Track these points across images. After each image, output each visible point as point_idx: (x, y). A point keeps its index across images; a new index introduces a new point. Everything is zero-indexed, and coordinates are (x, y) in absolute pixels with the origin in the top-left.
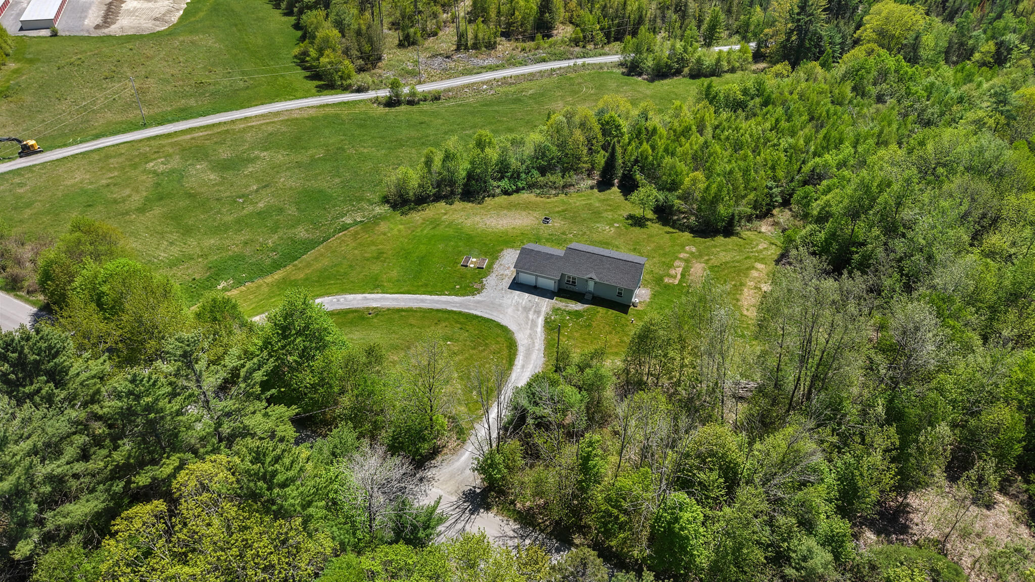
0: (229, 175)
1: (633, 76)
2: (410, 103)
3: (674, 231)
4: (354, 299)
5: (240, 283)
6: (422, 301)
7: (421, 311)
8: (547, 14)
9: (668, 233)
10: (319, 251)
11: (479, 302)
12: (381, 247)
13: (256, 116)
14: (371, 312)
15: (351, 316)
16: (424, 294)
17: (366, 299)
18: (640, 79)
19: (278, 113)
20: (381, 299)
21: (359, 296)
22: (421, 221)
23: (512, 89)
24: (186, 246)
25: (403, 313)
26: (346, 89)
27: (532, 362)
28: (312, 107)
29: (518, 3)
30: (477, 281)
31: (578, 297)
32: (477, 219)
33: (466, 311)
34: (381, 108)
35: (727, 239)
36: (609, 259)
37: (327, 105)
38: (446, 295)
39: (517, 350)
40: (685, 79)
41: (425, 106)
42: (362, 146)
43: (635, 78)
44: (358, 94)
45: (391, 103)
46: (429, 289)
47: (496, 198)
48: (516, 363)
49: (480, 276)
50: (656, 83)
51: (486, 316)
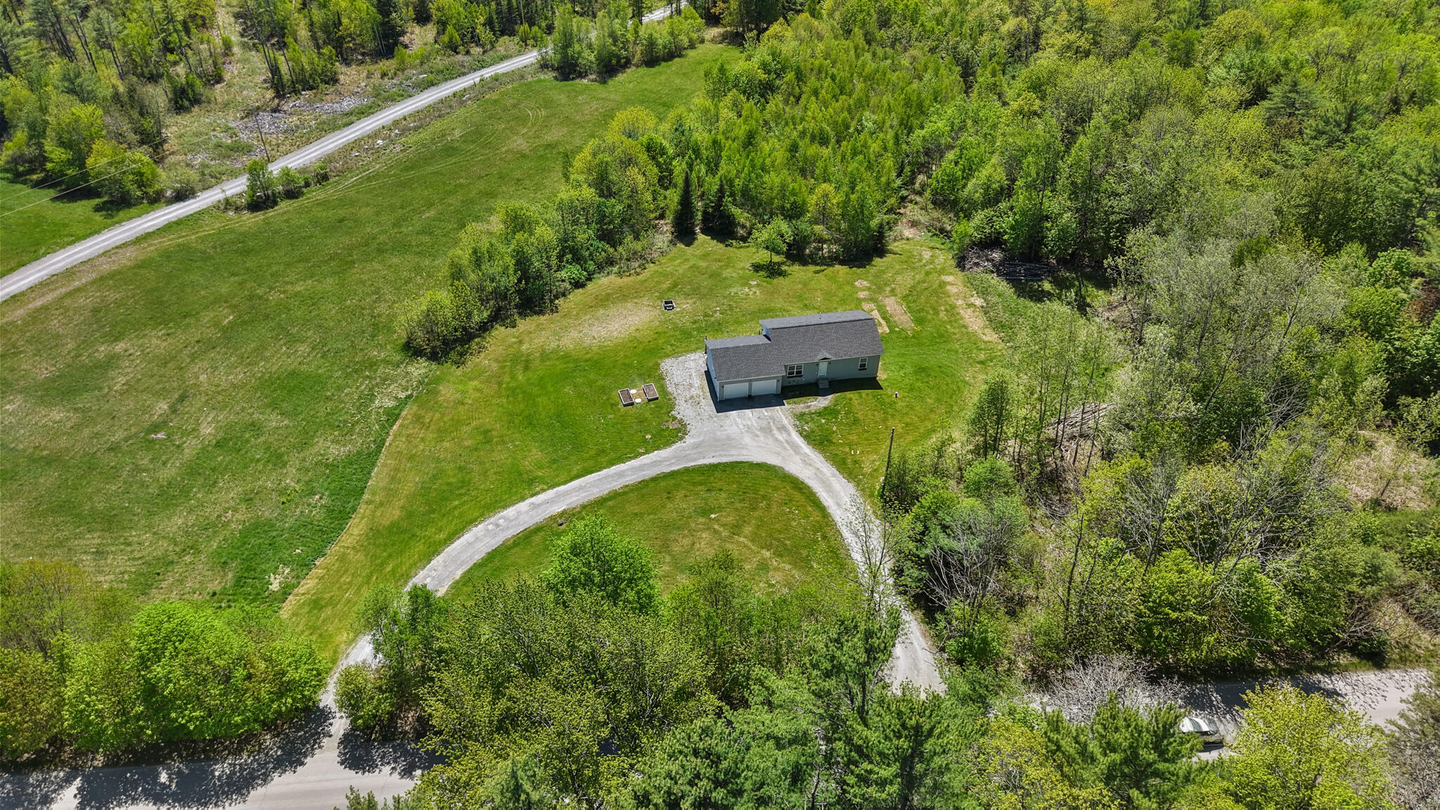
0: (84, 400)
1: (573, 79)
2: (292, 194)
3: (822, 268)
4: (519, 513)
5: (305, 565)
6: (621, 475)
7: (632, 491)
8: (394, 14)
9: (817, 272)
10: (384, 465)
11: (696, 446)
12: (474, 424)
13: (32, 289)
14: (560, 522)
15: (537, 539)
16: (613, 465)
17: (535, 507)
18: (585, 81)
19: (69, 273)
20: (558, 496)
21: (523, 506)
22: (495, 366)
23: (424, 135)
24: (136, 547)
25: (610, 503)
26: (156, 200)
27: (843, 494)
28: (125, 245)
29: (337, 4)
30: (666, 418)
31: (812, 389)
32: (574, 334)
33: (693, 464)
34: (247, 216)
35: (884, 259)
36: (831, 326)
37: (146, 237)
38: (644, 454)
39: (809, 487)
40: (639, 69)
41: (316, 194)
42: (287, 283)
43: (577, 81)
44: (182, 204)
45: (260, 202)
46: (613, 455)
47: (570, 297)
48: (826, 504)
49: (664, 410)
50: (610, 82)
51: (724, 460)
